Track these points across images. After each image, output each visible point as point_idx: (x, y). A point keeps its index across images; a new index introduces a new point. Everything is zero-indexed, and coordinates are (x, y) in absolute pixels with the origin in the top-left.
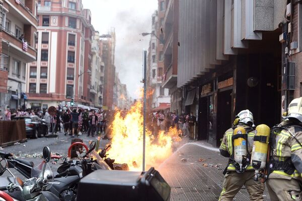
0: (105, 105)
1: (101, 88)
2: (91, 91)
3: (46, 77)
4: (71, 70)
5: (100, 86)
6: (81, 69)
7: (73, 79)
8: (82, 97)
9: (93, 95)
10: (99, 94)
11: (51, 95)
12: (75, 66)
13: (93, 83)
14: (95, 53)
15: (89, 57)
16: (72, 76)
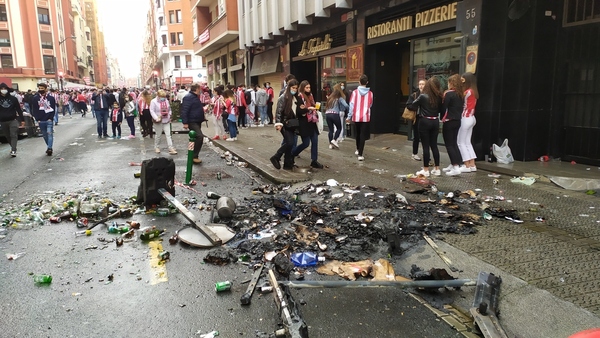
0: (98, 82)
1: (90, 61)
2: (79, 64)
3: (9, 45)
4: (46, 36)
5: (89, 57)
6: (61, 34)
7: (51, 47)
8: (68, 72)
9: (81, 69)
10: (90, 69)
11: (20, 71)
12: (51, 29)
13: (80, 55)
14: (76, 13)
15: (71, 17)
16: (49, 44)
